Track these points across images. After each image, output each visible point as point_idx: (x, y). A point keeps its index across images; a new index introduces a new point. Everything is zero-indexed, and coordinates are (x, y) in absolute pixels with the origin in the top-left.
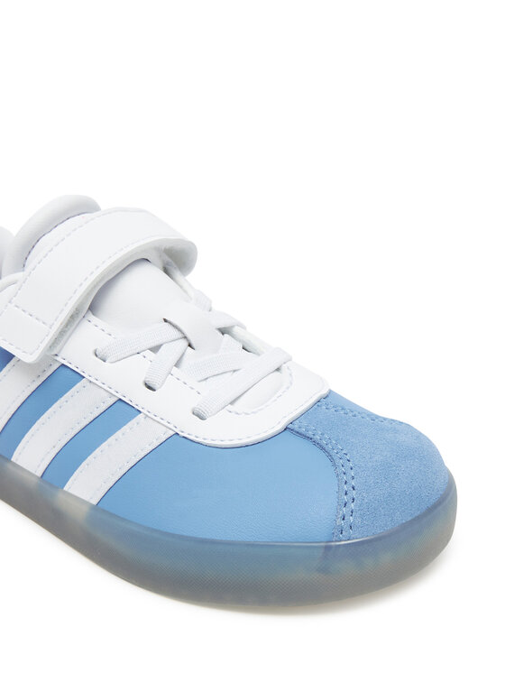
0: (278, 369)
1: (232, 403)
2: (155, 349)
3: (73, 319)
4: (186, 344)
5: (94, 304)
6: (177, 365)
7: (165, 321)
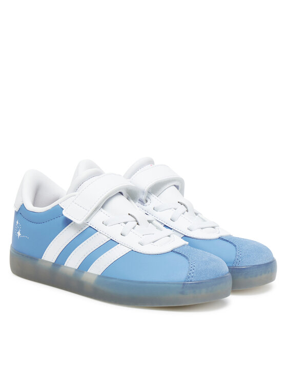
0: (169, 236)
1: (153, 242)
2: (125, 223)
3: (96, 209)
4: (136, 223)
5: (103, 206)
6: (133, 228)
7: (129, 214)
